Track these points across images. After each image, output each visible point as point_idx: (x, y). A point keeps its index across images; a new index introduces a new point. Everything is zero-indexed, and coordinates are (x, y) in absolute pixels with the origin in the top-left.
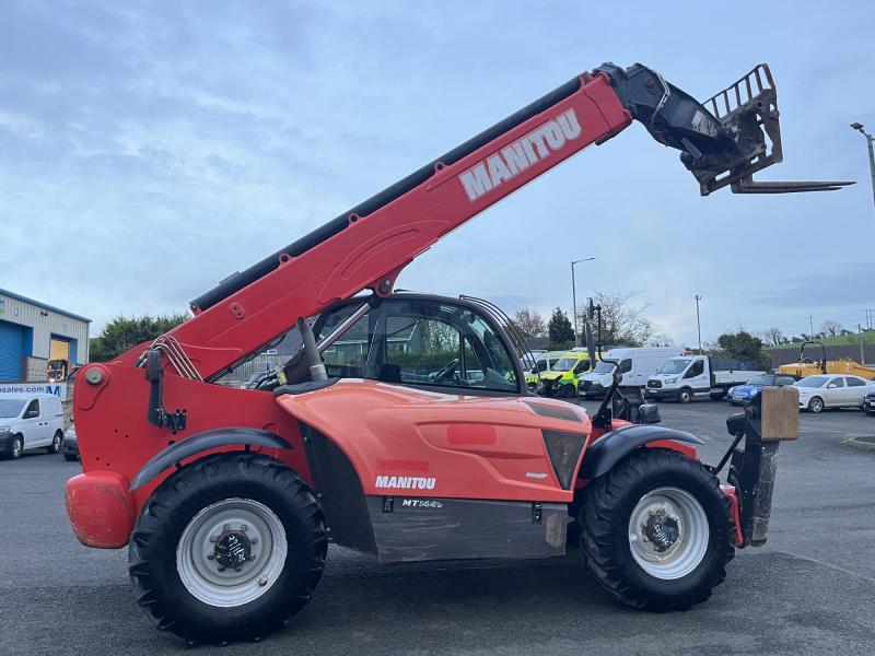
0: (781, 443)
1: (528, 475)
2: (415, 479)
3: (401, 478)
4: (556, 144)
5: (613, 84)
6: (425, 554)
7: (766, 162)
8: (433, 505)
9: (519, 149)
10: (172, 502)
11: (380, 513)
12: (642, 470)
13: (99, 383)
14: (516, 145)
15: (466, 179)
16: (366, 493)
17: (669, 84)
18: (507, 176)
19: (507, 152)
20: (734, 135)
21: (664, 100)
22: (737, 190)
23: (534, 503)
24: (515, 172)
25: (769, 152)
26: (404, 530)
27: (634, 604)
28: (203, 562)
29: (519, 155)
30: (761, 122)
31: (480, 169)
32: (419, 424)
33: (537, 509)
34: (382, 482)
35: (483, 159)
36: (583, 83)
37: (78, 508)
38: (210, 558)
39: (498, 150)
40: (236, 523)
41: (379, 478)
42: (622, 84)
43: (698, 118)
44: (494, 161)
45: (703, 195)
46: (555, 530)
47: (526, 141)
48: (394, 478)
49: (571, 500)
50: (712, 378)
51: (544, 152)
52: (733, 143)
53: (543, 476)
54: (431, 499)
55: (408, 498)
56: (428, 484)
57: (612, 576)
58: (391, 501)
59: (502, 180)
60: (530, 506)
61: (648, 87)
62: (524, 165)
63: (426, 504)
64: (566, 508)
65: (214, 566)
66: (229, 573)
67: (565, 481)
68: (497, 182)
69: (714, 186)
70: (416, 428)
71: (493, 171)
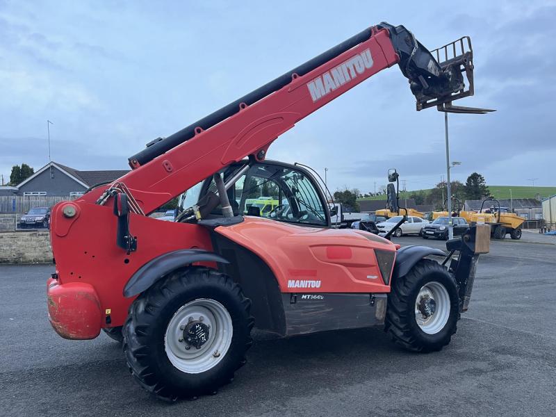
1: (368, 277)
2: (310, 282)
3: (302, 281)
4: (361, 71)
5: (390, 36)
6: (312, 329)
7: (463, 95)
8: (318, 297)
9: (340, 71)
10: (160, 303)
11: (289, 305)
12: (422, 272)
14: (339, 68)
15: (311, 86)
16: (282, 291)
18: (334, 88)
19: (334, 71)
20: (449, 77)
21: (414, 50)
22: (441, 109)
23: (370, 294)
24: (338, 85)
25: (466, 89)
26: (302, 314)
27: (416, 349)
28: (175, 344)
29: (340, 74)
30: (463, 70)
31: (318, 81)
32: (311, 246)
33: (372, 297)
34: (292, 285)
35: (321, 74)
36: (373, 33)
37: (64, 310)
38: (180, 341)
39: (328, 70)
40: (196, 315)
41: (290, 281)
42: (394, 37)
43: (431, 64)
44: (326, 76)
45: (418, 110)
46: (380, 309)
47: (344, 66)
48: (298, 281)
49: (389, 291)
50: (342, 216)
51: (354, 75)
53: (376, 277)
54: (317, 294)
55: (305, 294)
56: (316, 284)
57: (407, 334)
58: (295, 296)
59: (331, 90)
60: (369, 296)
61: (406, 41)
62: (343, 82)
63: (315, 297)
64: (386, 296)
65: (183, 346)
66: (193, 350)
67: (386, 280)
68: (328, 91)
69: (425, 106)
70: (310, 249)
71: (326, 83)
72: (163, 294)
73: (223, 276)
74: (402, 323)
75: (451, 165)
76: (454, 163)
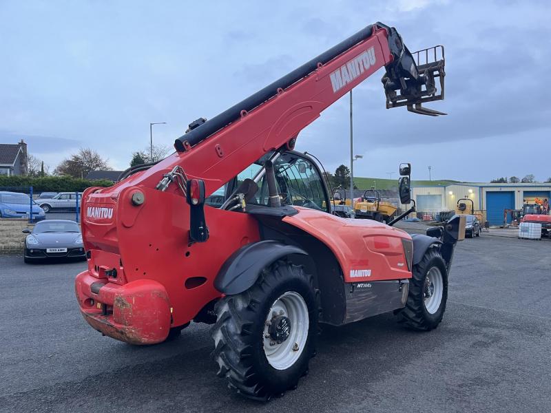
1: (398, 264)
2: (364, 271)
3: (359, 271)
4: (367, 67)
5: (387, 37)
6: (362, 316)
8: (368, 285)
9: (353, 64)
11: (349, 294)
12: (429, 258)
14: (352, 62)
15: (332, 77)
16: (346, 281)
17: (405, 45)
18: (348, 81)
19: (349, 65)
21: (402, 53)
23: (399, 280)
24: (351, 78)
25: (438, 93)
26: (357, 303)
27: (423, 328)
29: (353, 69)
30: (436, 76)
31: (338, 72)
32: (364, 237)
33: (401, 283)
34: (353, 274)
35: (339, 66)
36: (374, 32)
37: (138, 312)
38: (267, 337)
39: (345, 62)
40: (277, 309)
41: (351, 271)
42: (390, 37)
44: (344, 69)
45: (387, 108)
46: (405, 294)
47: (356, 61)
48: (356, 271)
49: (411, 277)
51: (362, 70)
53: (403, 264)
54: (368, 282)
55: (360, 283)
56: (367, 273)
57: (418, 315)
58: (353, 284)
59: (346, 82)
61: (397, 43)
62: (355, 76)
63: (366, 285)
64: (408, 281)
65: (268, 343)
66: (277, 345)
67: (409, 266)
68: (344, 83)
69: (395, 105)
70: (364, 239)
71: (343, 76)
72: (262, 289)
73: (303, 268)
74: (416, 305)
75: (354, 158)
76: (358, 157)
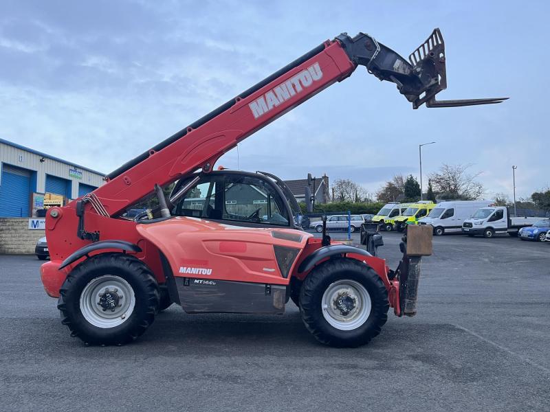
0: (423, 257)
1: (264, 269)
2: (201, 269)
3: (193, 269)
4: (307, 84)
5: (343, 46)
6: (206, 308)
7: (439, 88)
8: (210, 283)
9: (284, 88)
10: (78, 275)
11: (182, 286)
12: (331, 270)
13: (57, 217)
14: (283, 85)
15: (253, 106)
16: (175, 275)
17: (379, 44)
18: (277, 103)
19: (277, 90)
20: (419, 73)
21: (376, 54)
22: (429, 106)
23: (267, 284)
24: (282, 101)
26: (196, 296)
27: (323, 342)
28: (96, 306)
31: (261, 100)
32: (204, 241)
33: (269, 288)
34: (183, 270)
35: (263, 94)
36: (326, 46)
37: (46, 277)
38: (99, 304)
39: (272, 89)
40: (112, 288)
41: (181, 268)
42: (350, 46)
43: (398, 63)
44: (269, 95)
45: (415, 108)
46: (278, 299)
47: (288, 83)
48: (189, 269)
49: (288, 284)
50: (509, 221)
51: (299, 89)
52: (418, 78)
53: (273, 270)
54: (209, 280)
55: (197, 279)
56: (207, 272)
57: (312, 326)
58: (188, 280)
59: (274, 106)
60: (264, 286)
61: (367, 46)
62: (287, 97)
63: (207, 282)
64: (285, 288)
65: (101, 308)
66: (108, 312)
67: (285, 273)
68: (271, 107)
70: (203, 244)
73: (128, 260)
74: (306, 315)
